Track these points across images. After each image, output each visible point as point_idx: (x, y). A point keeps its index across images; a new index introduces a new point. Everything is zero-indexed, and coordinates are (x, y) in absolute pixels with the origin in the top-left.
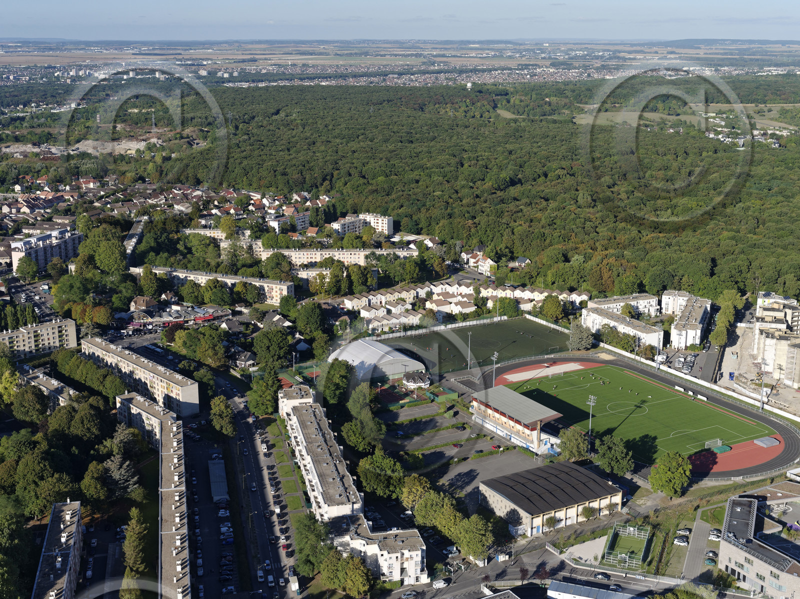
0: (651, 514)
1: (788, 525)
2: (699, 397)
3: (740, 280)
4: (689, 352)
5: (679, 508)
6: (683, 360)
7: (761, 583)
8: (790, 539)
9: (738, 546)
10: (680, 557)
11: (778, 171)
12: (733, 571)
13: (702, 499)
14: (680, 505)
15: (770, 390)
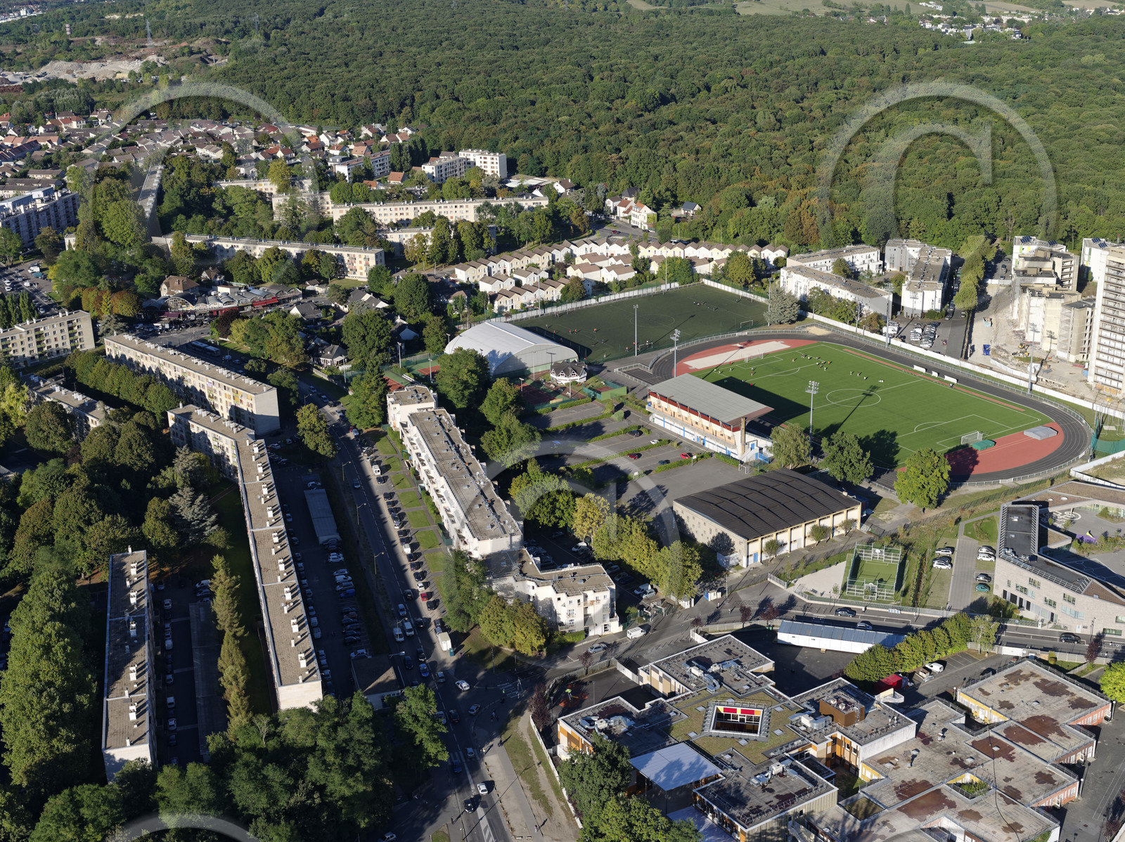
0: (901, 531)
1: (1078, 537)
2: (947, 378)
3: (987, 222)
4: (927, 320)
5: (935, 522)
6: (919, 331)
7: (1051, 609)
8: (1081, 555)
9: (1019, 565)
10: (943, 584)
11: (1024, 72)
12: (1014, 598)
13: (963, 509)
14: (936, 518)
15: (1039, 365)
